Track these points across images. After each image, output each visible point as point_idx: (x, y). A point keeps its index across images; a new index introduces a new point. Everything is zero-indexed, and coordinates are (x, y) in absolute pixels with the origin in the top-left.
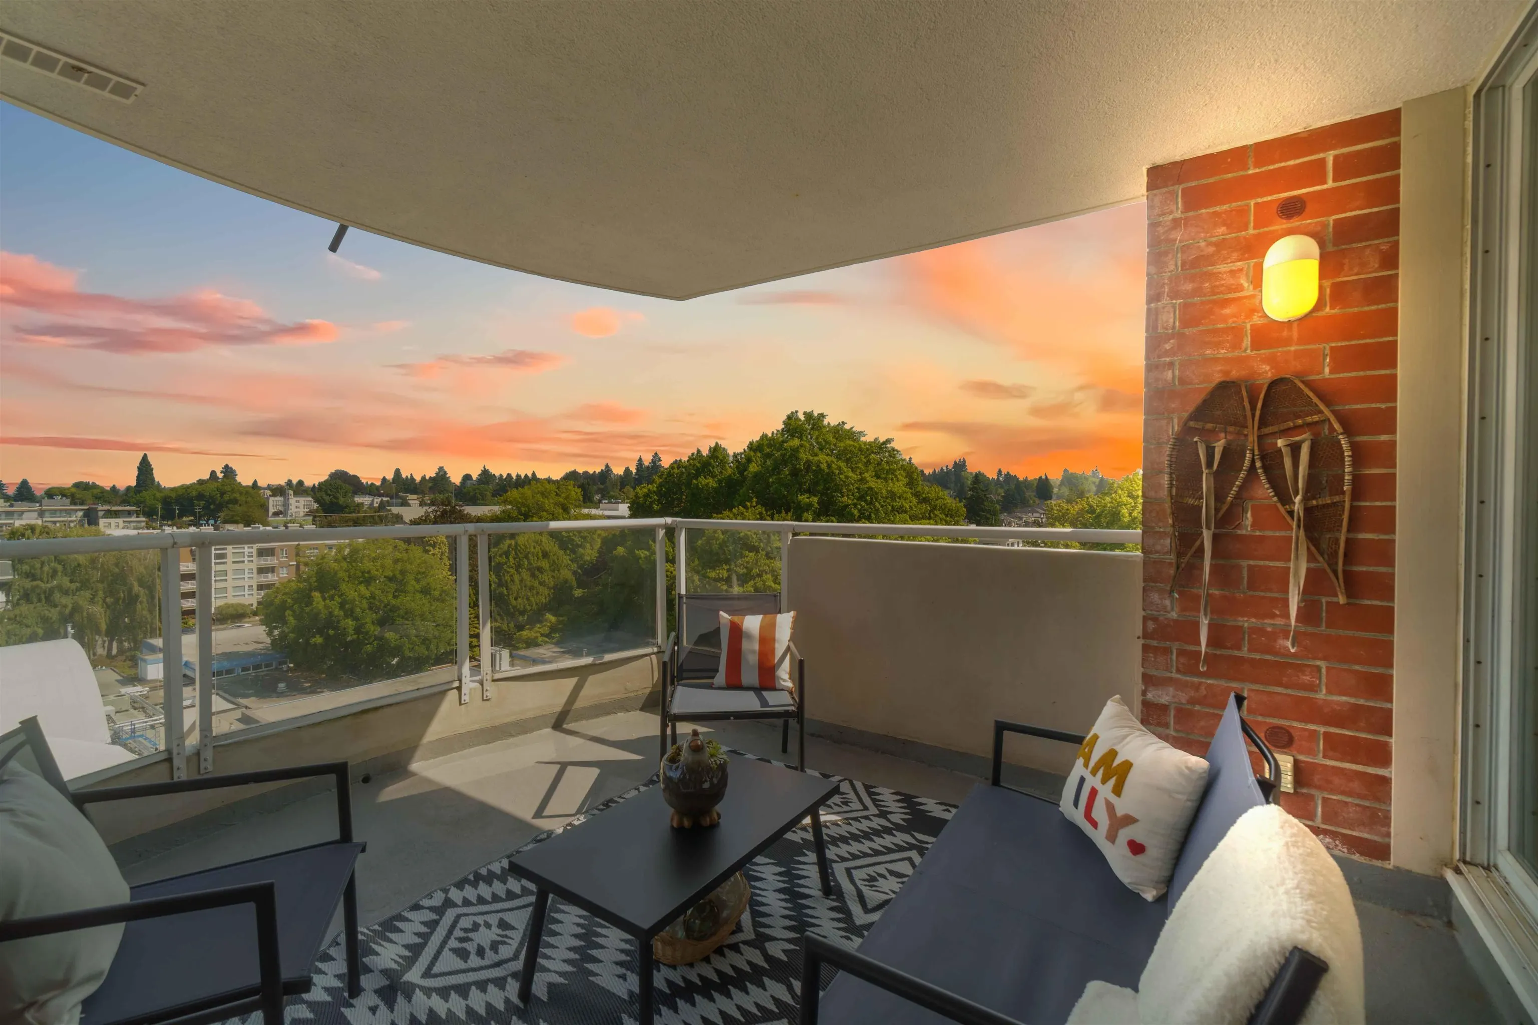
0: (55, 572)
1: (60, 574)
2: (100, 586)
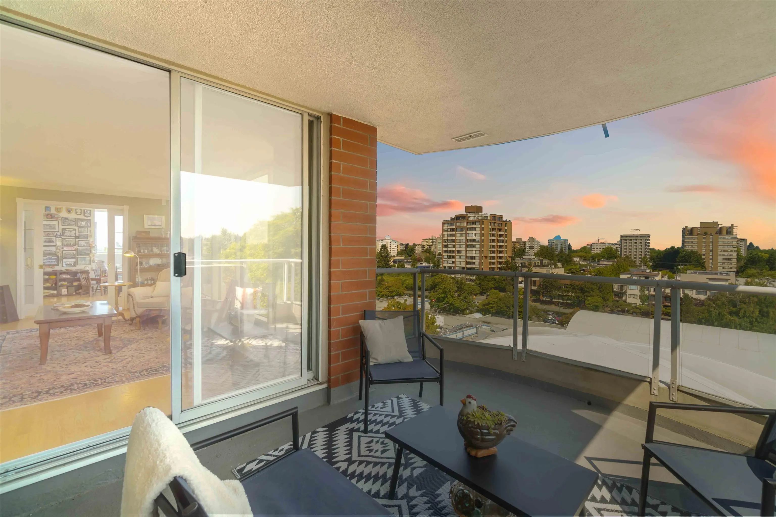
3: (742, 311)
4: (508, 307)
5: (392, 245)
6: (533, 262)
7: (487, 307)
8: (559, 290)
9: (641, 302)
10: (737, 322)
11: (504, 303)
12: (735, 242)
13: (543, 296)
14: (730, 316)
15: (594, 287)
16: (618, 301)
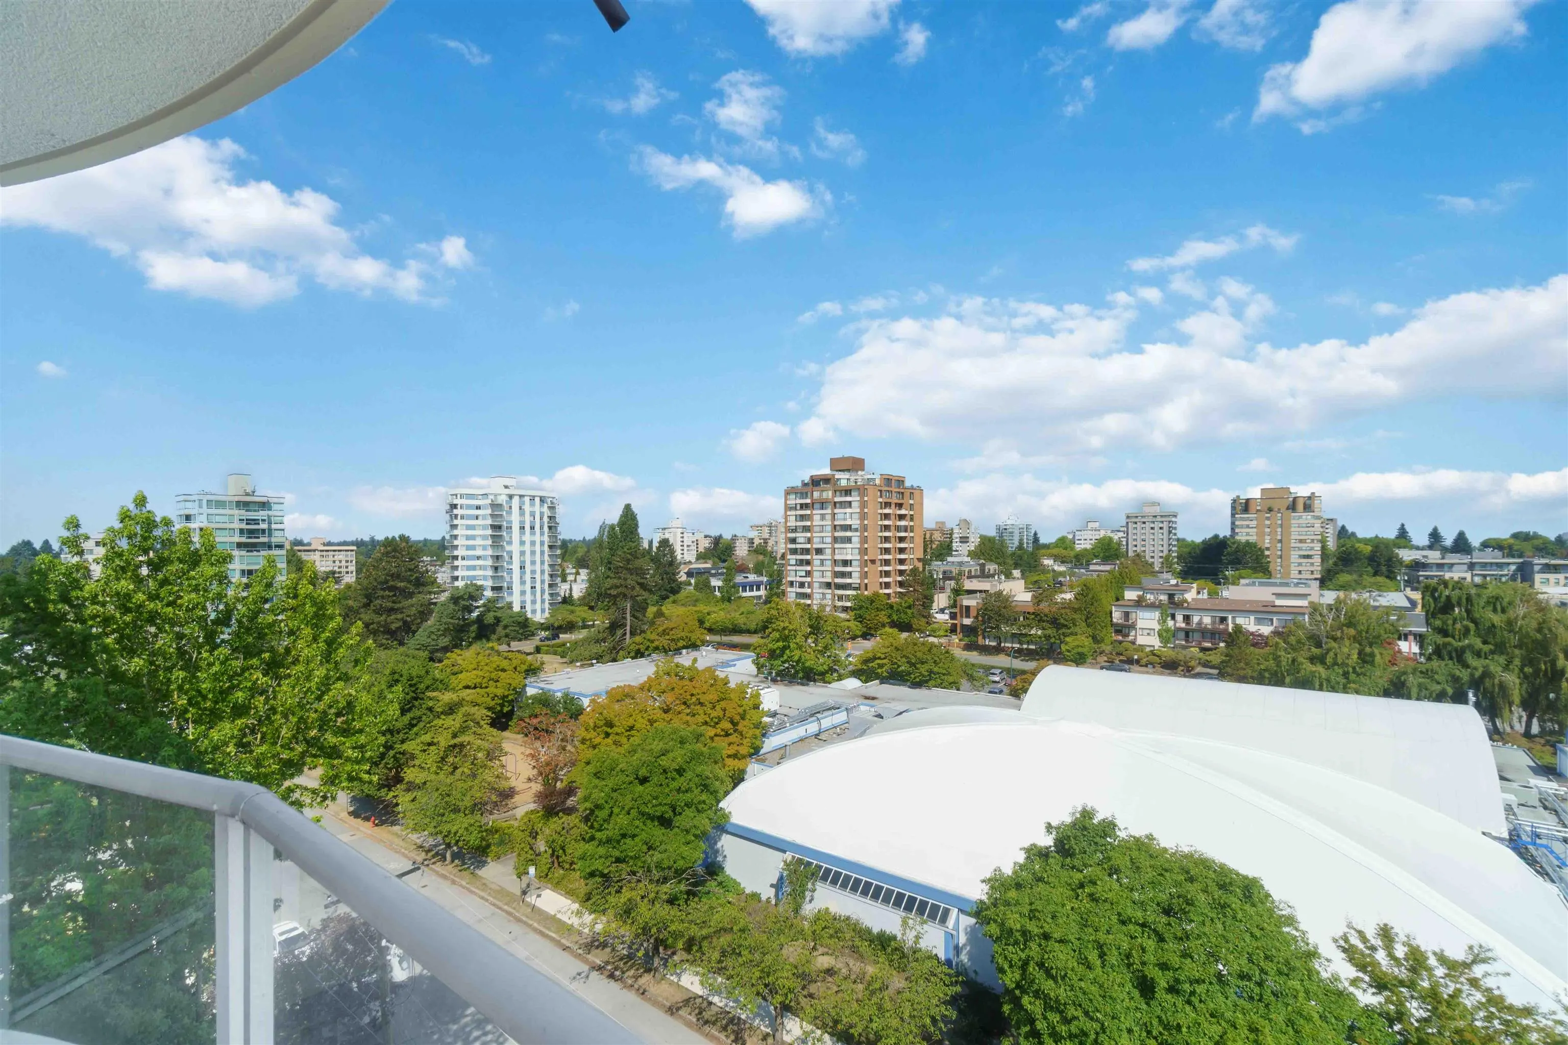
0: (1467, 631)
1: (1472, 633)
2: (1517, 652)
3: (1331, 654)
4: (913, 665)
5: (685, 539)
6: (967, 570)
7: (871, 665)
8: (1013, 624)
9: (1161, 642)
10: (1324, 676)
11: (904, 656)
12: (1318, 525)
13: (984, 638)
14: (1312, 663)
15: (1076, 616)
16: (1120, 642)
